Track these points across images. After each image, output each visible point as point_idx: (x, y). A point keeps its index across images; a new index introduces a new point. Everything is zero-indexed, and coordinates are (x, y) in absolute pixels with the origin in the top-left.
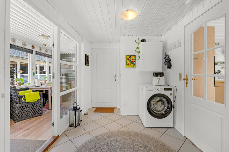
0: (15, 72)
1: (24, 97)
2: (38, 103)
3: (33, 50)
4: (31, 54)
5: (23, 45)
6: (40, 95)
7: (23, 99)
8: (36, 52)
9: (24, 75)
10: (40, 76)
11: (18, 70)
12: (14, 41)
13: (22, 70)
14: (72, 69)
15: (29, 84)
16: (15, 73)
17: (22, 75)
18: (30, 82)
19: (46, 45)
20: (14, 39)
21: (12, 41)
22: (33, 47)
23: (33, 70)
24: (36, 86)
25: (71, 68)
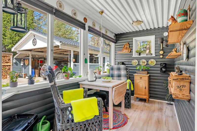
0: (69, 60)
1: (70, 109)
2: (94, 123)
3: (85, 24)
4: (82, 30)
5: (73, 15)
6: (98, 104)
7: (68, 113)
8: (89, 27)
9: (76, 64)
10: (90, 65)
11: (71, 59)
12: (60, 6)
13: (75, 59)
14: (132, 55)
15: (80, 76)
16: (69, 62)
17: (75, 64)
18: (82, 74)
19: (102, 12)
20: (61, 3)
21: (58, 5)
22: (85, 19)
23: (84, 54)
24: (89, 80)
25: (131, 53)
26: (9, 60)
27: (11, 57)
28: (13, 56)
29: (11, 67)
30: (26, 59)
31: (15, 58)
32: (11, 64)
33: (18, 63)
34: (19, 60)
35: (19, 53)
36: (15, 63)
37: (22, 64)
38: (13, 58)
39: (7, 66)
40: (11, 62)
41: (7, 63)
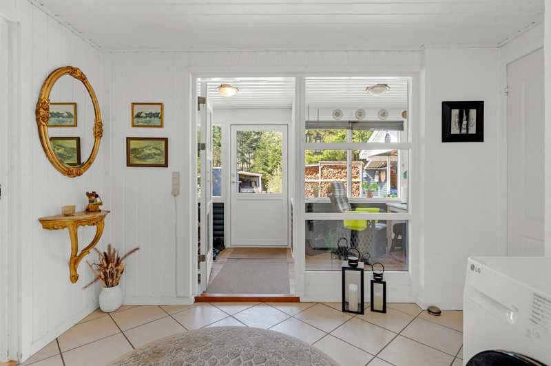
26: (358, 173)
27: (360, 167)
28: (363, 166)
29: (361, 185)
30: (383, 170)
31: (366, 170)
32: (360, 180)
33: (371, 178)
34: (372, 172)
35: (370, 160)
36: (366, 178)
37: (376, 180)
38: (363, 169)
39: (356, 183)
40: (361, 176)
41: (355, 177)
